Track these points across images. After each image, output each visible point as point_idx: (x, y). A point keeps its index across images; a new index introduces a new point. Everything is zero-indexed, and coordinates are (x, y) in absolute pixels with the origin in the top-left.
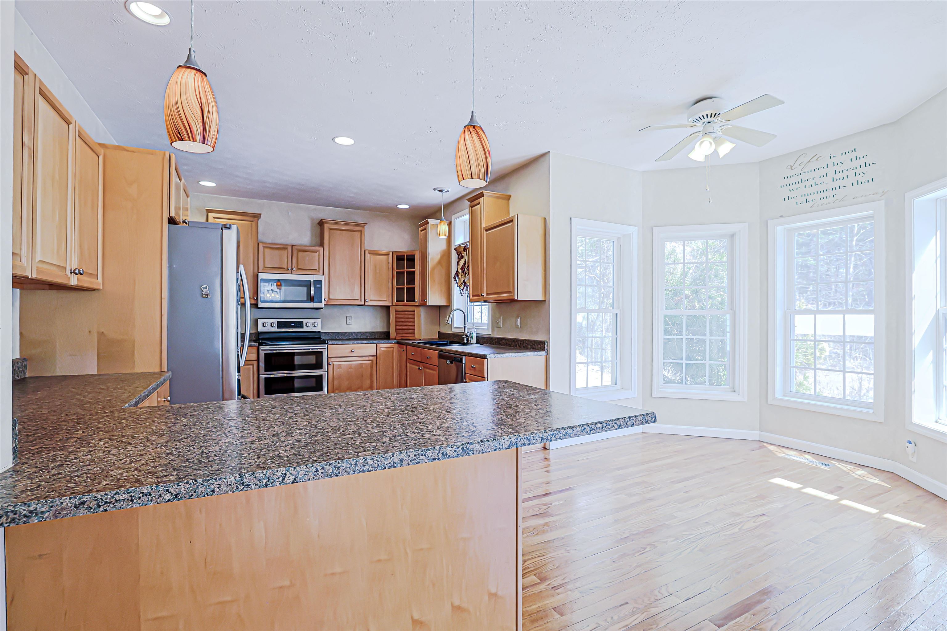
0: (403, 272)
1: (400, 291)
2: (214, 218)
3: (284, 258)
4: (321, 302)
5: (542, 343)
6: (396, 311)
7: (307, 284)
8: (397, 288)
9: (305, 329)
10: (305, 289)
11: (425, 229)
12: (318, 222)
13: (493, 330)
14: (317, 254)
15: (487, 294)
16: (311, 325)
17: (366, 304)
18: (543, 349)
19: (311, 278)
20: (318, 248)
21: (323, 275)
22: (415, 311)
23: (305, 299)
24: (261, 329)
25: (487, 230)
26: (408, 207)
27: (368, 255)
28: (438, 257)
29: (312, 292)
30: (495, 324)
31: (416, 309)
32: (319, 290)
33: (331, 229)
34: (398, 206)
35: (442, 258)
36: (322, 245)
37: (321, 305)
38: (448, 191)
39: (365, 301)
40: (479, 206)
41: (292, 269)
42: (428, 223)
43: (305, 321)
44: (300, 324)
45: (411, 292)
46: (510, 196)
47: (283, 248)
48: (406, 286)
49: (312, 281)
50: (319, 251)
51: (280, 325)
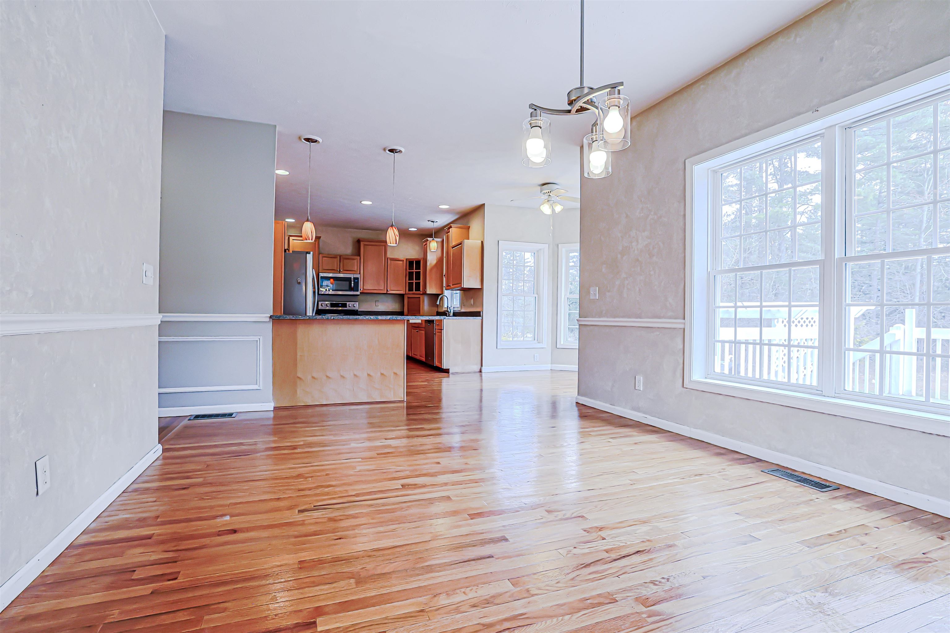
0: (413, 272)
1: (411, 285)
2: (293, 240)
3: (335, 263)
4: (358, 291)
5: (480, 312)
6: (408, 298)
7: (349, 279)
8: (409, 283)
9: (348, 308)
10: (348, 283)
11: (426, 244)
12: (357, 240)
13: (461, 308)
14: (356, 261)
15: (453, 285)
16: (352, 306)
17: (388, 293)
18: (480, 316)
19: (352, 276)
20: (356, 257)
21: (360, 274)
22: (420, 298)
23: (348, 289)
24: (320, 307)
25: (453, 248)
26: (416, 229)
27: (389, 261)
28: (434, 262)
29: (353, 285)
30: (462, 304)
31: (421, 297)
32: (357, 284)
33: (365, 245)
34: (409, 229)
35: (437, 263)
36: (359, 255)
37: (358, 293)
38: (437, 222)
39: (387, 291)
40: (449, 233)
41: (340, 270)
42: (428, 240)
43: (348, 303)
44: (345, 305)
45: (418, 285)
46: (470, 227)
47: (335, 257)
48: (414, 281)
49: (352, 278)
50: (357, 259)
51: (332, 305)
